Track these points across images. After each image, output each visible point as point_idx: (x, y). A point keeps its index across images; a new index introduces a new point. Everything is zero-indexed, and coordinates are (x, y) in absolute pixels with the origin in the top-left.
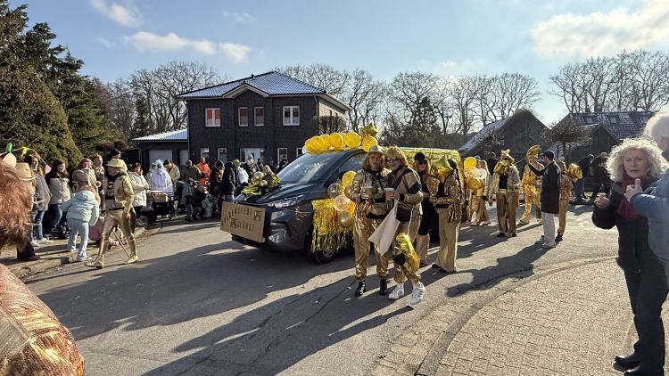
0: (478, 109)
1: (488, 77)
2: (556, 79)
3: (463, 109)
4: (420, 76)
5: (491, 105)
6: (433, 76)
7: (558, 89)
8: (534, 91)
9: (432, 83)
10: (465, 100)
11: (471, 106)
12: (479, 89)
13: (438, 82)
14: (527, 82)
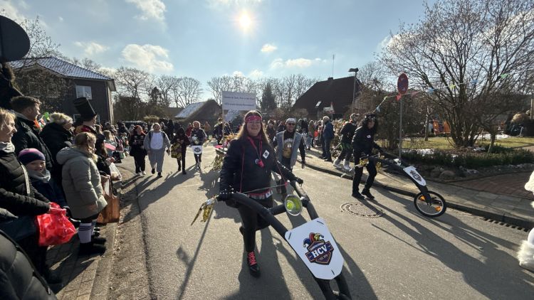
0: (173, 95)
1: (178, 77)
2: (210, 83)
3: (165, 93)
4: (136, 71)
7: (211, 89)
8: (200, 88)
10: (166, 88)
11: (168, 92)
12: (173, 83)
13: (149, 77)
14: (197, 83)
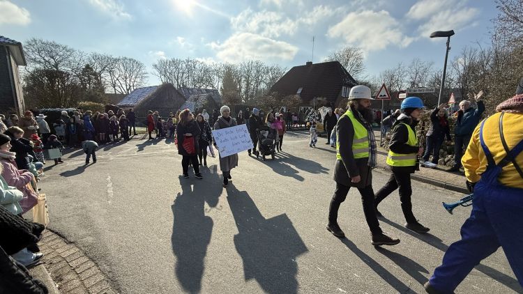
0: (108, 78)
2: (156, 66)
5: (117, 76)
6: (68, 48)
7: (157, 73)
8: (143, 71)
9: (68, 53)
